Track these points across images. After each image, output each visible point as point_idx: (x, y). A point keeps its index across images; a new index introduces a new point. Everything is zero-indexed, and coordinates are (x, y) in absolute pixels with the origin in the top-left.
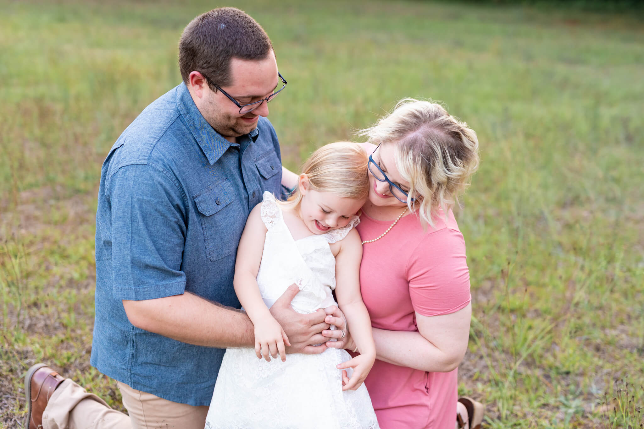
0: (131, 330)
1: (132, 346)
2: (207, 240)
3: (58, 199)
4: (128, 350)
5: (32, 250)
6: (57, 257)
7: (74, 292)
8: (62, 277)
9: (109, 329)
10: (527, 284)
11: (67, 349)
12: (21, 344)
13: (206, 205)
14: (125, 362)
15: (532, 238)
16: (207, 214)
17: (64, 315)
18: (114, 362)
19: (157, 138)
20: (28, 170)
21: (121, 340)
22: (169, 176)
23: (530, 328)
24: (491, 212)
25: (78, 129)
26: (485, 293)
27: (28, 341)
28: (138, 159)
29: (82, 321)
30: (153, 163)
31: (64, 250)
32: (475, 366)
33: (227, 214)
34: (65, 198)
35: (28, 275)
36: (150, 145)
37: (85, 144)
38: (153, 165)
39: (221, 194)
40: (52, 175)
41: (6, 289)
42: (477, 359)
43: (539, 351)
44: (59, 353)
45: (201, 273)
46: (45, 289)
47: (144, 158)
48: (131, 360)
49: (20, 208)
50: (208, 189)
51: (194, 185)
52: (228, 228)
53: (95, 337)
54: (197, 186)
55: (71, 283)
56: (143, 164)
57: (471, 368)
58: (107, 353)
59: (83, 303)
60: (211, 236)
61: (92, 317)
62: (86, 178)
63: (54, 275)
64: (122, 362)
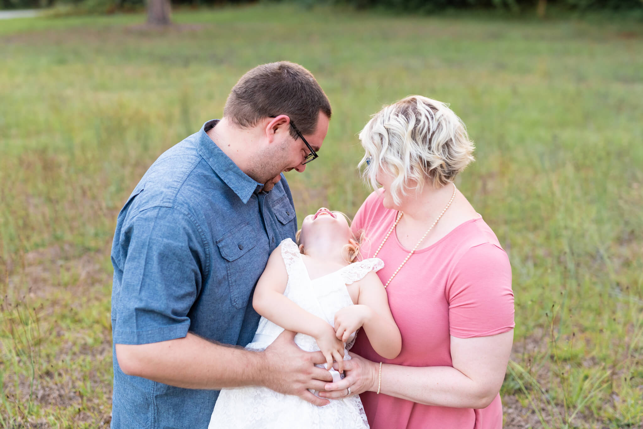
0: (152, 392)
1: (153, 410)
2: (232, 286)
3: (67, 259)
4: (150, 413)
5: (41, 315)
6: (68, 321)
7: (89, 358)
8: (74, 344)
9: (131, 392)
10: (583, 330)
11: (84, 419)
12: (34, 417)
13: (229, 250)
14: (147, 426)
15: (587, 278)
16: (230, 259)
17: (79, 384)
18: (137, 426)
19: (181, 181)
20: (33, 229)
21: (143, 403)
22: (193, 220)
23: (586, 377)
24: (540, 252)
25: (87, 182)
26: (536, 342)
27: (42, 412)
28: (162, 202)
29: (98, 390)
30: (178, 206)
31: (76, 314)
32: (527, 422)
33: (251, 259)
34: (74, 257)
35: (39, 342)
36: (174, 189)
37: (94, 198)
38: (178, 208)
39: (243, 238)
40: (59, 233)
41: (16, 359)
42: (529, 413)
43: (597, 402)
44: (76, 425)
45: (226, 321)
46: (57, 357)
47: (168, 200)
48: (153, 424)
49: (28, 270)
50: (231, 233)
51: (217, 230)
52: (252, 274)
53: (116, 402)
54: (219, 230)
55: (85, 349)
56: (167, 207)
57: (523, 423)
58: (130, 417)
59: (98, 369)
60: (235, 281)
61: (109, 385)
62: (96, 235)
63: (66, 342)
64: (145, 426)
